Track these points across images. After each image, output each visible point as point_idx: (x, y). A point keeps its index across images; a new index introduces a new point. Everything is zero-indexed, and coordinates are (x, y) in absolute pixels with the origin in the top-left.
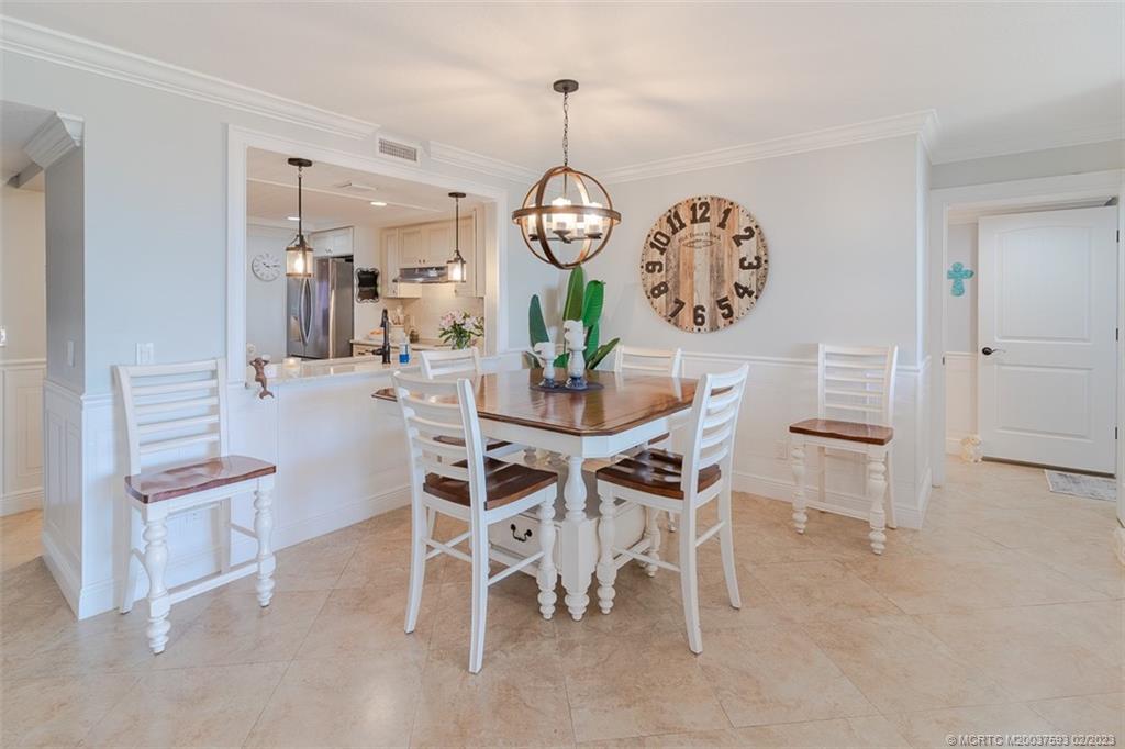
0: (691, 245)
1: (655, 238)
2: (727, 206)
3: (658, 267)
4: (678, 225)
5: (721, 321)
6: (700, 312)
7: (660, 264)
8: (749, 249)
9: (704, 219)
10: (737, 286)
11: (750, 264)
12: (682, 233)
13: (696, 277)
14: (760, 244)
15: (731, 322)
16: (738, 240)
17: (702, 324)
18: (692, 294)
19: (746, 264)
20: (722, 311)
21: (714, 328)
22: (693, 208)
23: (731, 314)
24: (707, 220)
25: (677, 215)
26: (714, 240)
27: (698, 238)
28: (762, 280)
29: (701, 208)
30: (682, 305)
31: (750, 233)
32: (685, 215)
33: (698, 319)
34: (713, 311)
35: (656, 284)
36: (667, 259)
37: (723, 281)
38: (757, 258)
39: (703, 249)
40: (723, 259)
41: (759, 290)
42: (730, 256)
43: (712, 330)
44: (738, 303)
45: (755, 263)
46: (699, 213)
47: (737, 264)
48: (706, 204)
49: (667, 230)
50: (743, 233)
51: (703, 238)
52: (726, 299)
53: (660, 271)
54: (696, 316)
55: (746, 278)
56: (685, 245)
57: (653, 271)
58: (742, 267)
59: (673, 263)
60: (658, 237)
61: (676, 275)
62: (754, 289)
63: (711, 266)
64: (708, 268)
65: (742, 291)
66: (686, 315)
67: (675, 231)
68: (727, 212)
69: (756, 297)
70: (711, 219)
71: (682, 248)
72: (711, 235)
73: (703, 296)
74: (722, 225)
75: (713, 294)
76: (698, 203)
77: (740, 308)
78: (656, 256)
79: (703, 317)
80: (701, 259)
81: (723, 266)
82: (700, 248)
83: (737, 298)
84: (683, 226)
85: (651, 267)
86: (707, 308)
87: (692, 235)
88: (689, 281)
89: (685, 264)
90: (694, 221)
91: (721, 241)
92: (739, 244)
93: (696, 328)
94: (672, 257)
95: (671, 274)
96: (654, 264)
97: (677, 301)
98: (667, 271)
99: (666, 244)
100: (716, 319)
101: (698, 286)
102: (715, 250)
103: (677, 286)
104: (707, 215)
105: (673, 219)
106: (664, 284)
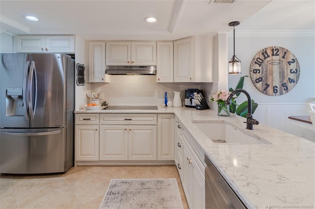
0: (272, 64)
1: (257, 60)
2: (286, 51)
3: (258, 71)
4: (266, 56)
5: (284, 91)
6: (276, 88)
7: (259, 70)
8: (293, 66)
9: (277, 55)
10: (289, 79)
11: (294, 71)
12: (268, 59)
13: (274, 76)
14: (297, 65)
15: (288, 92)
16: (289, 63)
17: (277, 92)
18: (273, 82)
19: (292, 71)
20: (284, 88)
21: (281, 94)
22: (273, 50)
23: (287, 88)
24: (278, 55)
25: (266, 52)
26: (281, 62)
27: (275, 61)
28: (298, 77)
29: (275, 51)
30: (268, 86)
31: (294, 61)
32: (269, 52)
33: (275, 90)
34: (281, 88)
35: (258, 78)
36: (262, 68)
37: (285, 77)
38: (296, 70)
39: (277, 65)
40: (284, 69)
41: (297, 81)
42: (287, 68)
43: (280, 95)
44: (289, 85)
45: (295, 71)
46: (275, 52)
47: (289, 71)
48: (278, 49)
49: (262, 57)
50: (291, 61)
51: (277, 61)
52: (285, 83)
53: (259, 73)
54: (274, 90)
55: (292, 76)
56: (269, 64)
57: (256, 73)
58: (291, 72)
59: (265, 70)
60: (258, 60)
61: (266, 75)
62: (295, 80)
63: (280, 72)
64: (279, 72)
65: (291, 81)
66: (270, 89)
67: (265, 58)
68: (285, 53)
69: (296, 83)
70: (280, 55)
71: (268, 65)
72: (280, 61)
73: (277, 83)
74: (283, 57)
75: (281, 82)
76: (275, 49)
77: (291, 86)
78: (257, 67)
80: (276, 69)
81: (284, 72)
82: (275, 65)
83: (289, 83)
84: (268, 56)
85: (256, 71)
86: (278, 87)
87: (272, 60)
88: (271, 77)
89: (269, 71)
90: (273, 55)
91: (284, 63)
92: (290, 65)
93: (274, 94)
94: (264, 68)
95: (264, 74)
96: (256, 70)
97: (266, 84)
98: (262, 73)
99: (262, 63)
100: (282, 91)
101: (275, 79)
102: (281, 66)
103: (266, 78)
104: (278, 53)
105: (264, 53)
106: (260, 78)
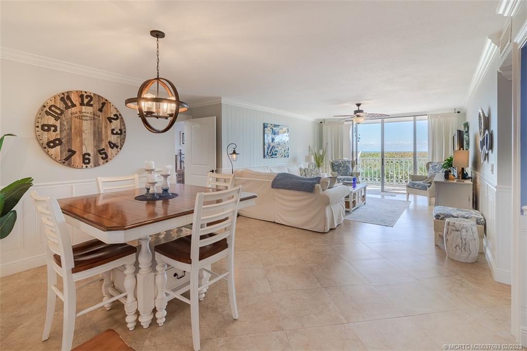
0: (81, 118)
1: (50, 108)
2: (104, 101)
3: (53, 128)
4: (70, 104)
5: (101, 161)
6: (87, 156)
7: (55, 127)
8: (116, 124)
9: (88, 104)
10: (110, 142)
11: (117, 132)
12: (74, 110)
13: (83, 137)
14: (122, 123)
15: (107, 161)
16: (110, 119)
17: (89, 163)
18: (82, 146)
19: (115, 132)
20: (102, 156)
21: (97, 164)
22: (82, 96)
23: (107, 157)
24: (91, 105)
25: (69, 98)
26: (96, 117)
27: (85, 114)
28: (123, 141)
29: (86, 98)
30: (74, 153)
31: (117, 117)
32: (75, 99)
33: (86, 159)
34: (95, 156)
35: (51, 139)
36: (61, 124)
37: (102, 140)
38: (120, 130)
39: (89, 121)
40: (102, 128)
41: (122, 146)
42: (106, 127)
43: (95, 166)
44: (110, 151)
45: (119, 132)
46: (86, 101)
47: (109, 132)
48: (90, 96)
49: (61, 105)
50: (112, 116)
51: (89, 115)
52: (104, 149)
53: (55, 130)
54: (84, 159)
55: (114, 139)
56: (75, 117)
57: (48, 130)
58: (112, 133)
59: (67, 127)
60: (53, 108)
61: (69, 135)
62: (119, 145)
63: (94, 131)
64: (92, 132)
65: (113, 145)
66: (77, 158)
67: (67, 107)
68: (104, 104)
69: (120, 149)
70: (94, 106)
71: (73, 119)
72: (94, 114)
73: (89, 147)
74: (100, 110)
75: (96, 146)
76: (85, 95)
77: (112, 154)
78: (51, 121)
79: (89, 159)
80: (87, 126)
81: (101, 132)
82: (86, 120)
83: (110, 149)
84: (74, 105)
85: (46, 128)
86: (92, 154)
87: (81, 112)
88: (79, 139)
89: (76, 128)
90: (82, 104)
91: (101, 118)
92: (111, 122)
93: (84, 166)
94: (65, 123)
95: (65, 133)
96: (49, 126)
97: (70, 150)
98: (61, 131)
99: (61, 114)
100: (98, 160)
101: (86, 142)
102: (97, 123)
103: (70, 141)
104: (92, 103)
105: (66, 98)
106: (57, 139)
